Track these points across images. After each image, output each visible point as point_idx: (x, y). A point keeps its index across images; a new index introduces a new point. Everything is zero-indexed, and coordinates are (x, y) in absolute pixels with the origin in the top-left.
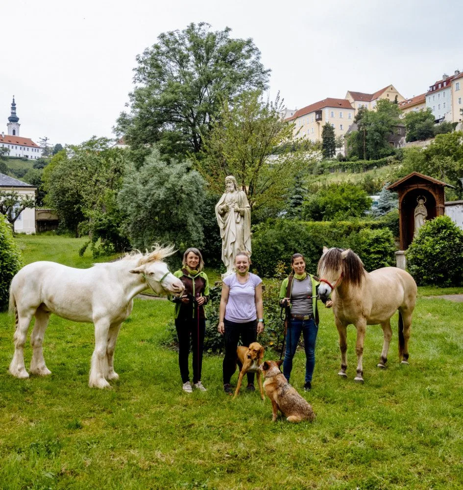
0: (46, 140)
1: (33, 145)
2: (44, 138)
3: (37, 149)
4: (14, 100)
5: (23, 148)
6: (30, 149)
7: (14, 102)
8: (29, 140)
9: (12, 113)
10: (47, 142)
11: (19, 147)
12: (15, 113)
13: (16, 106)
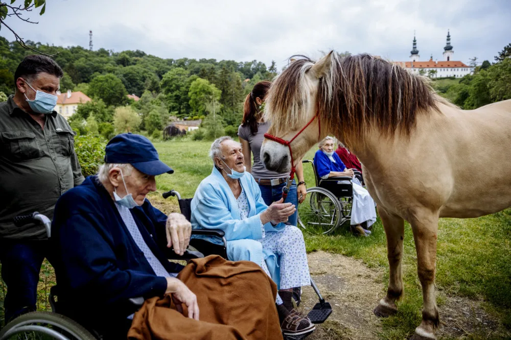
0: (475, 60)
1: (463, 66)
2: (474, 58)
3: (466, 69)
4: (449, 33)
5: (453, 69)
6: (460, 69)
7: (449, 34)
8: (459, 62)
9: (447, 44)
10: (476, 61)
11: (449, 69)
12: (449, 43)
13: (450, 38)
